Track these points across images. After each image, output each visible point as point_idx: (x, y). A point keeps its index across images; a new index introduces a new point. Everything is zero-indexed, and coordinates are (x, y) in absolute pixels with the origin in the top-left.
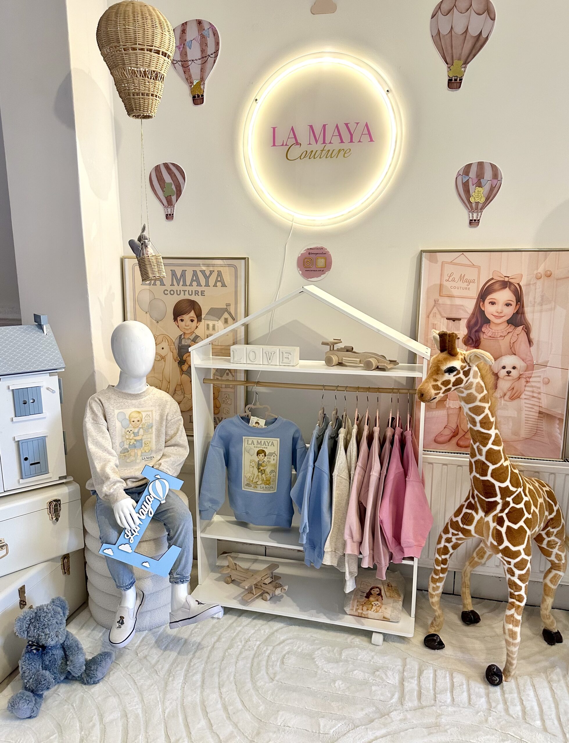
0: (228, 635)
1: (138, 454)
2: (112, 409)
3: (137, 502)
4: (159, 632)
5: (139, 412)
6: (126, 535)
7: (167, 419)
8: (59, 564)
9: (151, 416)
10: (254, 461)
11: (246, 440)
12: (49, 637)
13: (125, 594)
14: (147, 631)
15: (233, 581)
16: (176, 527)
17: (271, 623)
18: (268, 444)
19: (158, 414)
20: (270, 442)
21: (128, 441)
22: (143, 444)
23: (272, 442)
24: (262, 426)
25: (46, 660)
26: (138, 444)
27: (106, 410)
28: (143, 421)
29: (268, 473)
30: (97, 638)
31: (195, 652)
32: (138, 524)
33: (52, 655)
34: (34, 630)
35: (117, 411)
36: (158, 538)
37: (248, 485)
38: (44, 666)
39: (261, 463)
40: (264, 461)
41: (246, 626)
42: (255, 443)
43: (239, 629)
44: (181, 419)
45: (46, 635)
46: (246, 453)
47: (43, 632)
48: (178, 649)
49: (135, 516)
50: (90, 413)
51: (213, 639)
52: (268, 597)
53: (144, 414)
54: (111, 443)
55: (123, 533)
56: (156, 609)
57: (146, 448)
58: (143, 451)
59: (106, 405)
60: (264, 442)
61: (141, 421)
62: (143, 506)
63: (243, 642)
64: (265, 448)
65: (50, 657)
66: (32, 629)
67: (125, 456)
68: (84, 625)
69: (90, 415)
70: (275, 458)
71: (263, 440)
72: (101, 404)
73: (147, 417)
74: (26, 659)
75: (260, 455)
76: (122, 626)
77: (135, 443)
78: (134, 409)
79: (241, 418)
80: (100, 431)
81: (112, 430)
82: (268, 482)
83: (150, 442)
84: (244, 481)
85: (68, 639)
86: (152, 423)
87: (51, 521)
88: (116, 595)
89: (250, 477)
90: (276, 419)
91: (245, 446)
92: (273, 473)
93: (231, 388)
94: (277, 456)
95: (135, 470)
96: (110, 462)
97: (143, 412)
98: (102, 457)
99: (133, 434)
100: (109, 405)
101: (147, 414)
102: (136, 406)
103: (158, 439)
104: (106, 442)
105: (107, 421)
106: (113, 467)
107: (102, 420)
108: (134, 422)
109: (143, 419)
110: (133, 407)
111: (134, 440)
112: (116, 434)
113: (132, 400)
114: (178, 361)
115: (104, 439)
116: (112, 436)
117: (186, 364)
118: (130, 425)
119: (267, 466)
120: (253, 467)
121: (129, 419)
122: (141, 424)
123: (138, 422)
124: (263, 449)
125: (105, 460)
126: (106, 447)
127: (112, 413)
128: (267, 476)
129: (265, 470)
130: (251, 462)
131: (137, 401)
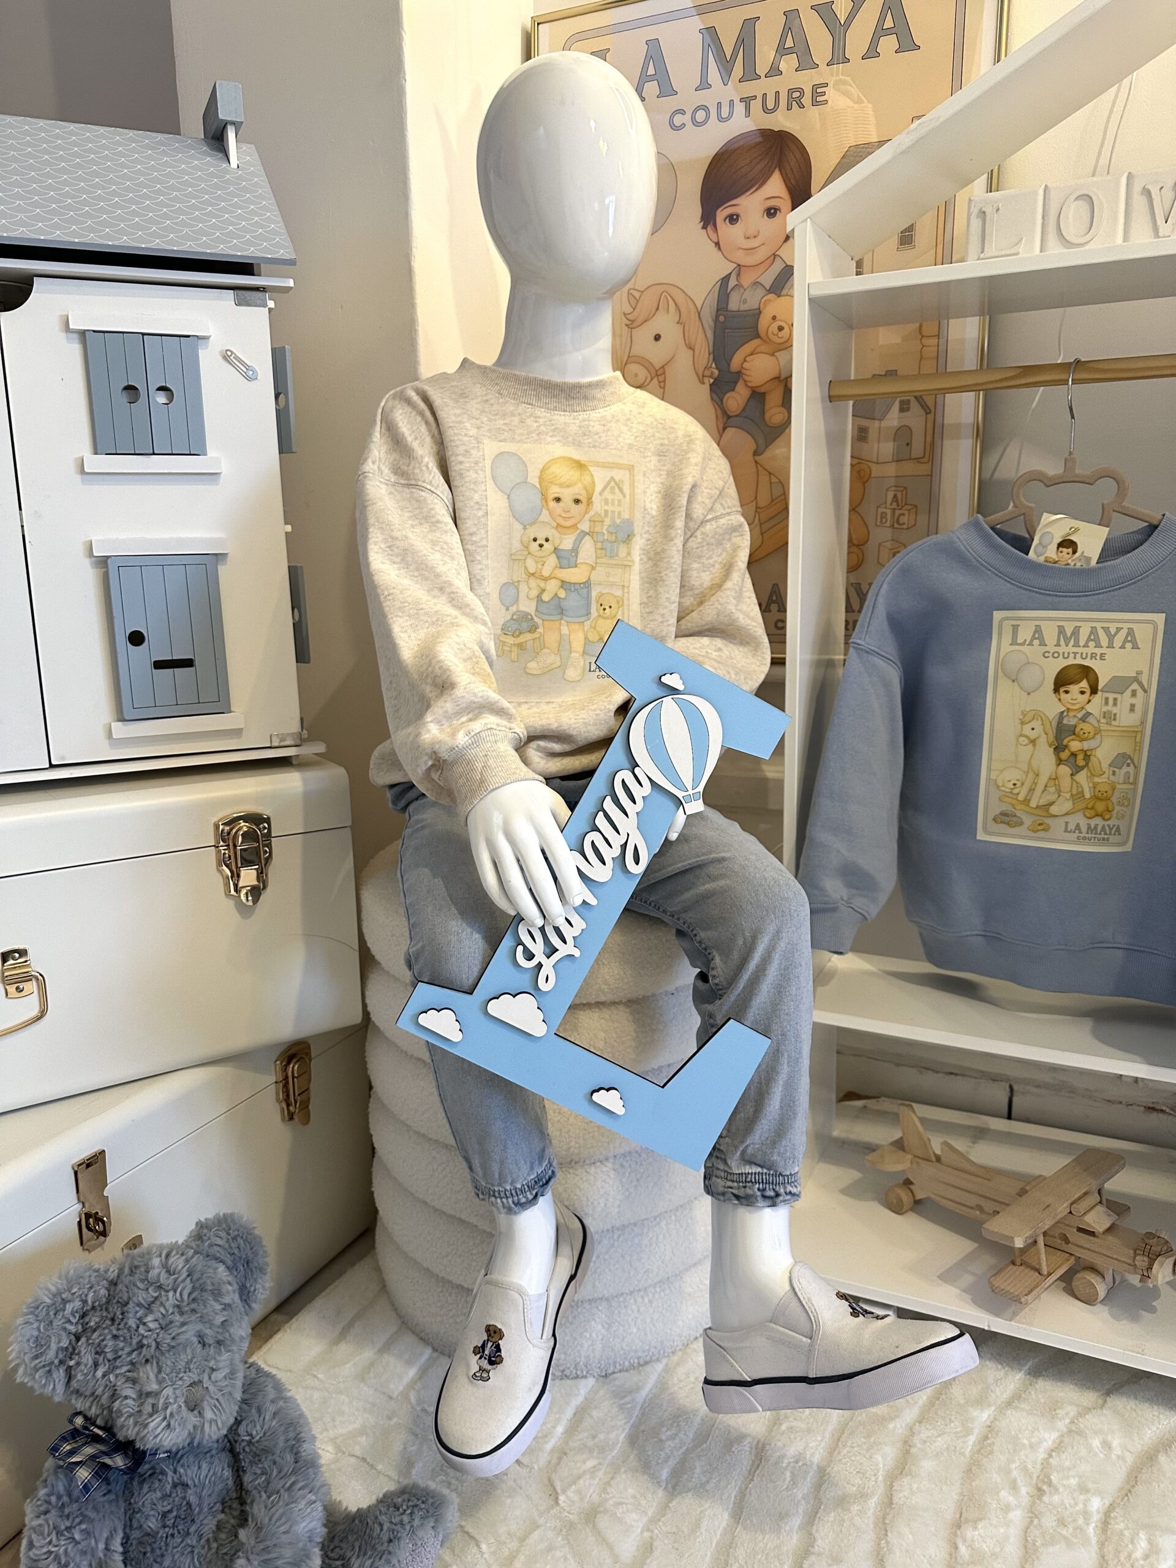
0: (940, 1442)
1: (574, 645)
2: (473, 432)
3: (572, 806)
4: (644, 1393)
5: (580, 466)
6: (520, 948)
7: (688, 516)
8: (267, 1080)
9: (626, 489)
10: (1037, 715)
11: (1007, 625)
12: (155, 1410)
13: (510, 1227)
14: (591, 1381)
15: (918, 1206)
16: (740, 942)
17: (1122, 1404)
19: (654, 488)
20: (1119, 630)
21: (533, 582)
22: (594, 606)
23: (1131, 632)
24: (1088, 559)
25: (147, 1510)
26: (572, 602)
27: (450, 434)
28: (598, 506)
29: (1105, 766)
30: (397, 1387)
31: (812, 1518)
32: (578, 902)
33: (175, 1486)
34: (96, 1365)
35: (490, 448)
36: (645, 999)
37: (1006, 819)
38: (135, 1534)
39: (1073, 722)
40: (1088, 714)
41: (1009, 1404)
42: (1050, 633)
43: (983, 1416)
44: (741, 525)
45: (143, 1395)
46: (1004, 684)
47: (134, 1381)
48: (732, 1491)
49: (568, 862)
50: (384, 449)
51: (879, 1458)
52: (1102, 1289)
53: (600, 477)
54: (465, 574)
55: (507, 942)
56: (631, 1293)
57: (605, 623)
58: (595, 634)
59: (449, 413)
60: (1094, 631)
61: (589, 502)
62: (601, 821)
63: (1023, 1491)
64: (1093, 656)
65: (165, 1497)
66: (88, 1358)
67: (520, 646)
68: (350, 1325)
69: (383, 454)
70: (1139, 701)
71: (1085, 620)
72: (428, 413)
73: (612, 492)
74: (53, 1499)
75: (1071, 688)
76: (495, 1373)
77: (562, 594)
78: (558, 450)
79: (993, 528)
80: (426, 518)
81: (469, 523)
82: (1100, 807)
83: (620, 602)
84: (986, 804)
85: (259, 1411)
86: (629, 523)
87: (231, 903)
88: (473, 1220)
89: (1015, 784)
90: (1153, 528)
91: (1002, 654)
92: (1125, 769)
93: (917, 460)
94: (1145, 691)
95: (560, 706)
96: (455, 628)
97: (597, 464)
98: (424, 606)
99: (554, 556)
100: (459, 415)
101: (612, 479)
102: (570, 439)
103: (651, 593)
104: (446, 559)
105: (452, 484)
106: (468, 652)
107: (430, 474)
108: (561, 504)
109: (596, 499)
110: (559, 441)
111: (559, 583)
112: (485, 542)
113: (555, 409)
114: (712, 381)
115: (437, 548)
116: (469, 547)
117: (740, 387)
118: (545, 516)
119: (1098, 736)
120: (1033, 742)
121: (538, 486)
122: (587, 517)
123: (573, 505)
124: (1086, 663)
125: (438, 620)
126: (444, 578)
127: (474, 452)
128: (1096, 780)
129: (1089, 753)
130: (1023, 723)
131: (574, 419)
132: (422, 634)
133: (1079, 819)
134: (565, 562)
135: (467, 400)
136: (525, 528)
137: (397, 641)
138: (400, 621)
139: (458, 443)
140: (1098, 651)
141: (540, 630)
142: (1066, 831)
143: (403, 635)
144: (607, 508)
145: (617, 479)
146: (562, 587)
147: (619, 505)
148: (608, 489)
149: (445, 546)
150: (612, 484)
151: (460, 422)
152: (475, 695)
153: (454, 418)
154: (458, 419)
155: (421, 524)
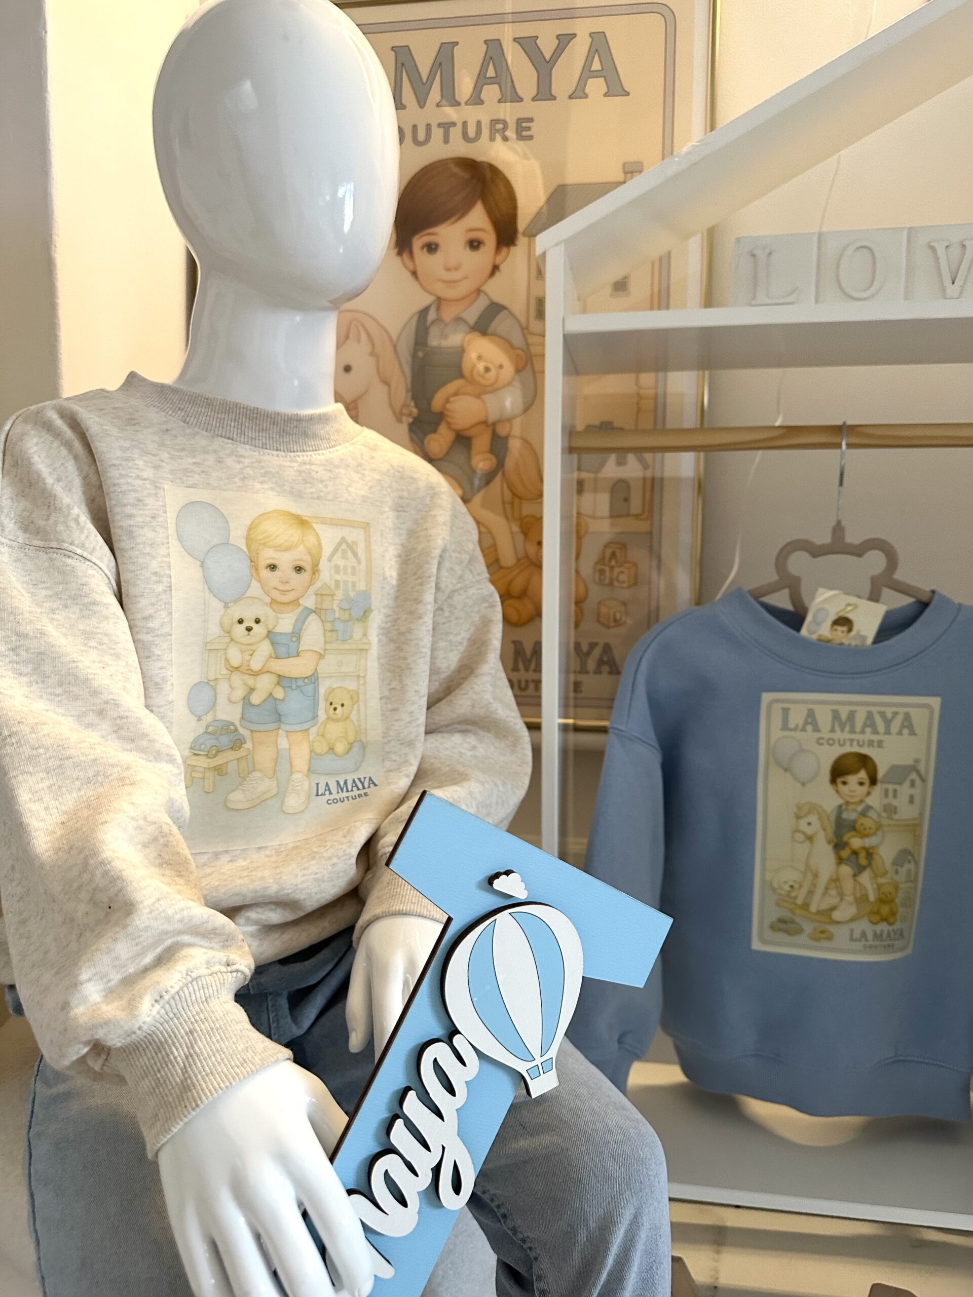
1: (296, 762)
5: (302, 522)
9: (361, 552)
10: (813, 808)
11: (777, 709)
18: (888, 722)
19: (393, 550)
20: (895, 714)
21: (237, 679)
22: (321, 705)
23: (907, 716)
24: (864, 638)
26: (293, 703)
27: (113, 475)
28: (326, 575)
29: (888, 864)
35: (174, 497)
37: (783, 925)
39: (852, 816)
40: (869, 807)
42: (824, 721)
46: (775, 773)
53: (328, 537)
54: (137, 678)
57: (334, 730)
58: (322, 747)
59: (111, 446)
60: (870, 716)
61: (315, 571)
62: (399, 1133)
64: (871, 743)
67: (217, 770)
70: (917, 791)
71: (860, 704)
73: (344, 557)
75: (849, 778)
77: (279, 693)
78: (273, 501)
79: (759, 602)
80: (74, 598)
81: (143, 602)
82: (885, 910)
83: (355, 698)
84: (761, 910)
86: (366, 596)
89: (792, 887)
90: (923, 606)
91: (773, 739)
92: (907, 866)
93: (637, 516)
94: (923, 780)
95: (278, 853)
96: (128, 789)
97: (324, 521)
98: (72, 752)
99: (267, 642)
100: (127, 449)
101: (343, 540)
102: (287, 488)
103: (394, 684)
104: (107, 659)
105: (116, 546)
106: (151, 829)
107: (82, 532)
108: (277, 573)
109: (324, 565)
110: (272, 489)
111: (274, 679)
112: (166, 629)
113: (264, 446)
114: (410, 420)
115: (93, 643)
116: (143, 637)
117: (443, 429)
118: (255, 589)
119: (880, 833)
120: (810, 838)
121: (245, 549)
122: (312, 590)
123: (294, 574)
124: (864, 751)
125: (97, 774)
126: (105, 697)
127: (150, 501)
128: (881, 880)
129: (871, 851)
130: (798, 817)
131: (291, 461)
132: (69, 801)
133: (864, 925)
134: (282, 650)
135: (137, 427)
136: (226, 606)
137: (26, 820)
138: (31, 780)
139: (125, 488)
140: (875, 738)
141: (248, 745)
142: (852, 939)
143: (34, 807)
144: (338, 577)
145: (350, 540)
146: (278, 683)
147: (353, 574)
148: (339, 554)
149: (106, 640)
150: (344, 546)
151: (127, 459)
152: (168, 919)
153: (119, 453)
154: (127, 454)
155: (66, 607)
